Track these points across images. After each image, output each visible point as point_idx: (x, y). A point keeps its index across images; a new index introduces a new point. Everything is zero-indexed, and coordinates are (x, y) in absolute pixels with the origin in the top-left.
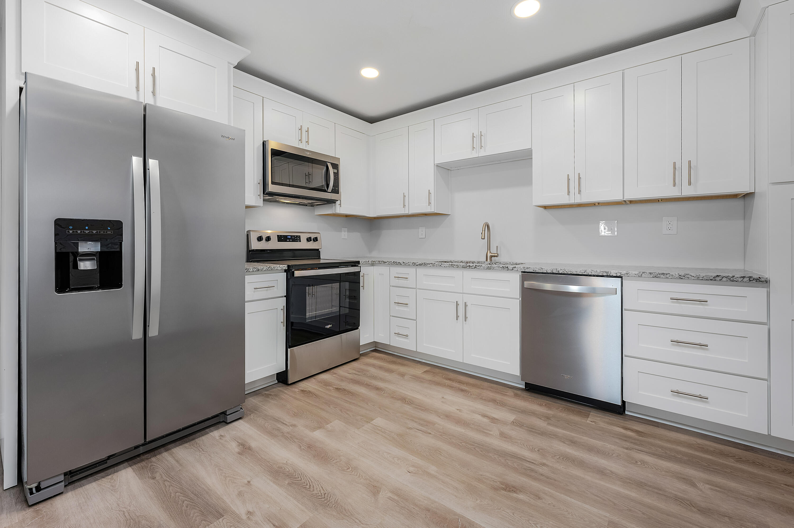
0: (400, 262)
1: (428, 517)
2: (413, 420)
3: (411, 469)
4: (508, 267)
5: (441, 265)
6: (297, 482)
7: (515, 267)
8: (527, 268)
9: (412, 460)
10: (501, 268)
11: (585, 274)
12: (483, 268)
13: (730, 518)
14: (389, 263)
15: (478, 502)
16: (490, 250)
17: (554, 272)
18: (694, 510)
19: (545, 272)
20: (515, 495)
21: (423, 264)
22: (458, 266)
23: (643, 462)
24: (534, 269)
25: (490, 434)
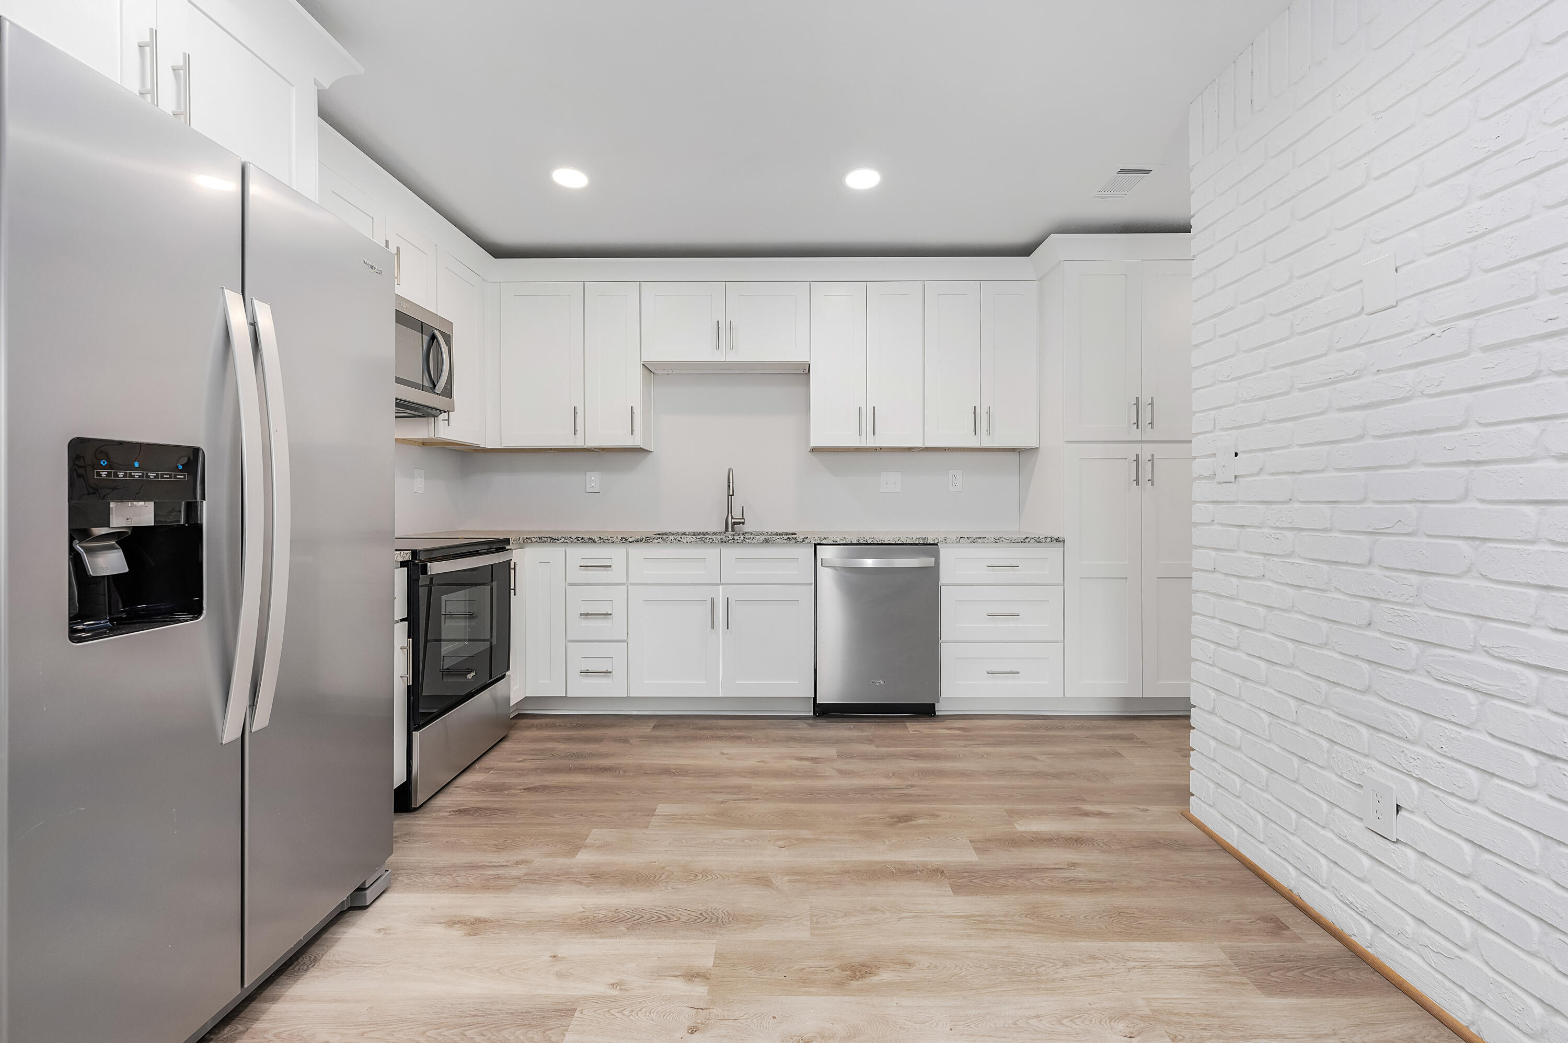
0: (593, 537)
1: (855, 877)
2: (714, 792)
3: (780, 843)
4: (796, 538)
5: (681, 540)
6: (639, 921)
7: (807, 538)
8: (825, 539)
9: (768, 834)
10: (786, 540)
11: (899, 542)
12: (756, 541)
13: (1074, 774)
14: (566, 541)
15: (887, 843)
16: (731, 513)
17: (861, 541)
18: (1050, 777)
19: (850, 542)
20: (913, 822)
21: (643, 539)
22: (713, 540)
23: (988, 754)
24: (834, 539)
25: (827, 776)
